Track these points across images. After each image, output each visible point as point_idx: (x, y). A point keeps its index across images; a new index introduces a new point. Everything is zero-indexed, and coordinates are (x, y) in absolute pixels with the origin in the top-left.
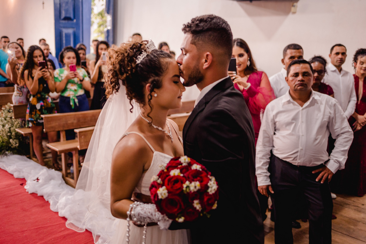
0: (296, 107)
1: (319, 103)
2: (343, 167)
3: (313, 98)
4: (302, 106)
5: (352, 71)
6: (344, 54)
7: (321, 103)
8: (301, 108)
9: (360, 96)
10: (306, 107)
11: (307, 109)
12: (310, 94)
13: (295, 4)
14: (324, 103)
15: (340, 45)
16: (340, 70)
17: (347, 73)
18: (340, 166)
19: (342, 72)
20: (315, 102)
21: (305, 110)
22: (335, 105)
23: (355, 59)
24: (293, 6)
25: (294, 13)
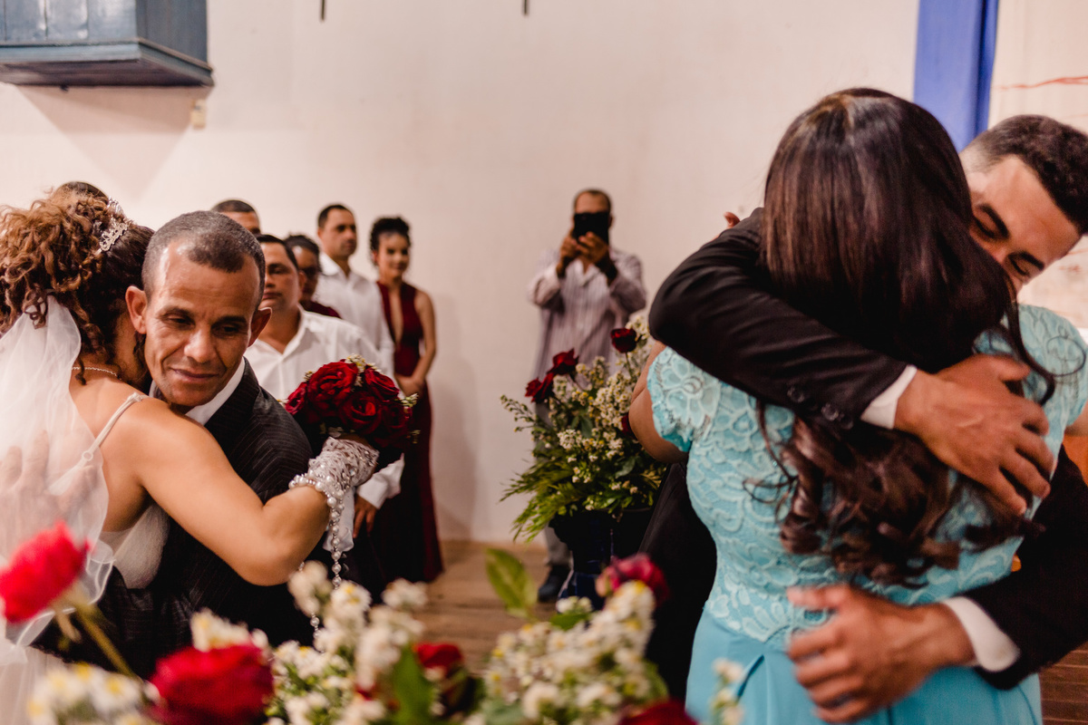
0: (267, 355)
1: (322, 339)
2: (396, 489)
3: (307, 330)
4: (281, 351)
5: (372, 274)
6: (353, 228)
7: (327, 342)
8: (280, 358)
9: (399, 332)
10: (293, 354)
11: (296, 357)
12: (297, 319)
13: (200, 103)
14: (333, 339)
15: (340, 207)
16: (347, 271)
17: (362, 281)
18: (389, 489)
19: (353, 278)
20: (310, 338)
21: (290, 363)
22: (359, 342)
23: (374, 244)
24: (195, 107)
25: (200, 127)
